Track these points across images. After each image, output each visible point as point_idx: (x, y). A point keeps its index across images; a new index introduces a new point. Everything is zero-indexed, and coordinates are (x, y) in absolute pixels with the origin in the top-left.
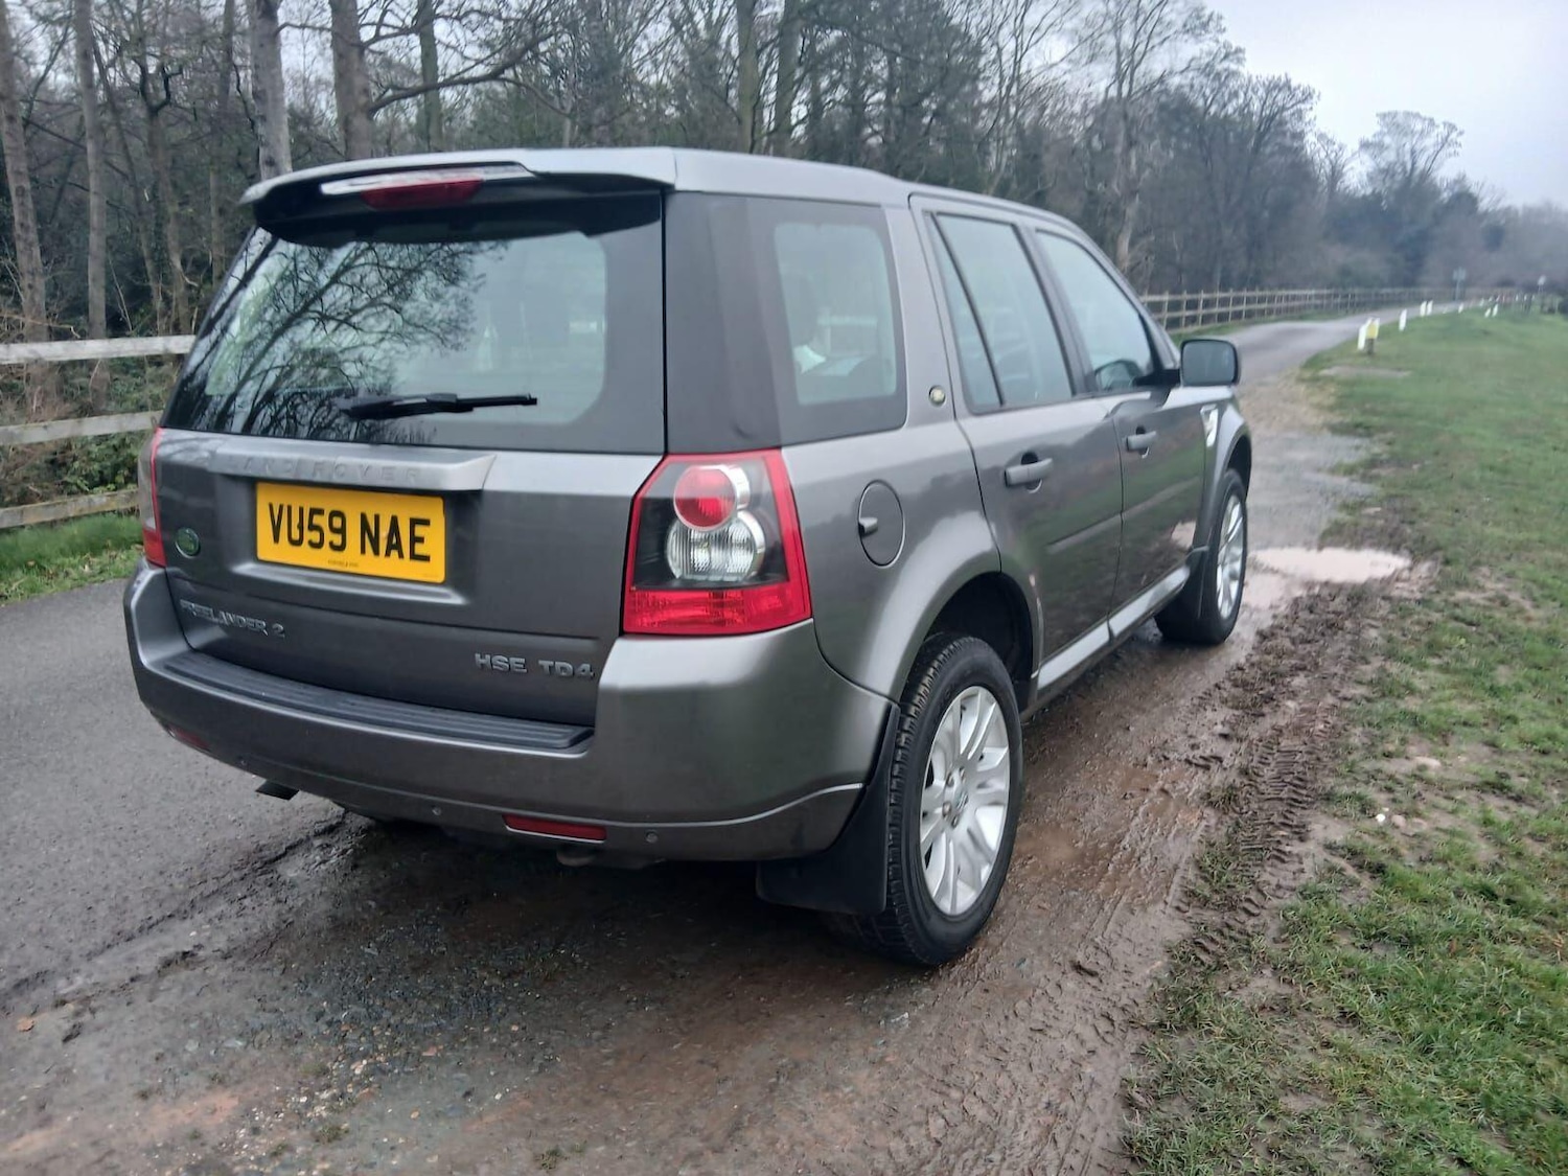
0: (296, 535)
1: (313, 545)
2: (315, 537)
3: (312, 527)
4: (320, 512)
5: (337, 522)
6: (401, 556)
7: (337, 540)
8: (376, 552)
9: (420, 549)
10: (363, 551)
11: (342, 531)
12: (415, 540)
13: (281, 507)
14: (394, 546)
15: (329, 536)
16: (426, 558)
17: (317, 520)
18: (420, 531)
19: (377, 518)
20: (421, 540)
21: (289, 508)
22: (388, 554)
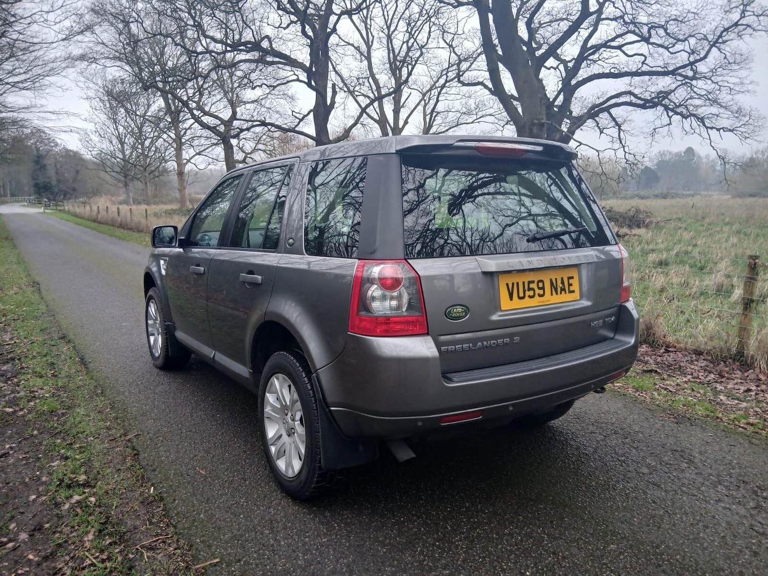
0: (521, 295)
1: (530, 297)
2: (531, 293)
3: (529, 289)
4: (533, 282)
5: (541, 285)
6: (565, 293)
7: (541, 292)
8: (557, 294)
9: (572, 288)
10: (552, 295)
11: (543, 288)
12: (570, 285)
13: (513, 284)
14: (563, 289)
15: (538, 291)
16: (573, 292)
17: (532, 286)
18: (571, 281)
19: (556, 279)
20: (571, 285)
21: (518, 284)
22: (561, 293)
